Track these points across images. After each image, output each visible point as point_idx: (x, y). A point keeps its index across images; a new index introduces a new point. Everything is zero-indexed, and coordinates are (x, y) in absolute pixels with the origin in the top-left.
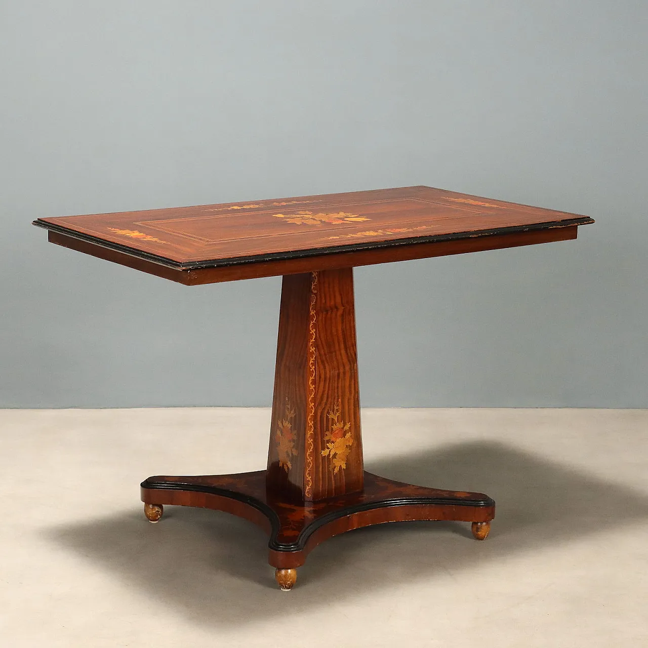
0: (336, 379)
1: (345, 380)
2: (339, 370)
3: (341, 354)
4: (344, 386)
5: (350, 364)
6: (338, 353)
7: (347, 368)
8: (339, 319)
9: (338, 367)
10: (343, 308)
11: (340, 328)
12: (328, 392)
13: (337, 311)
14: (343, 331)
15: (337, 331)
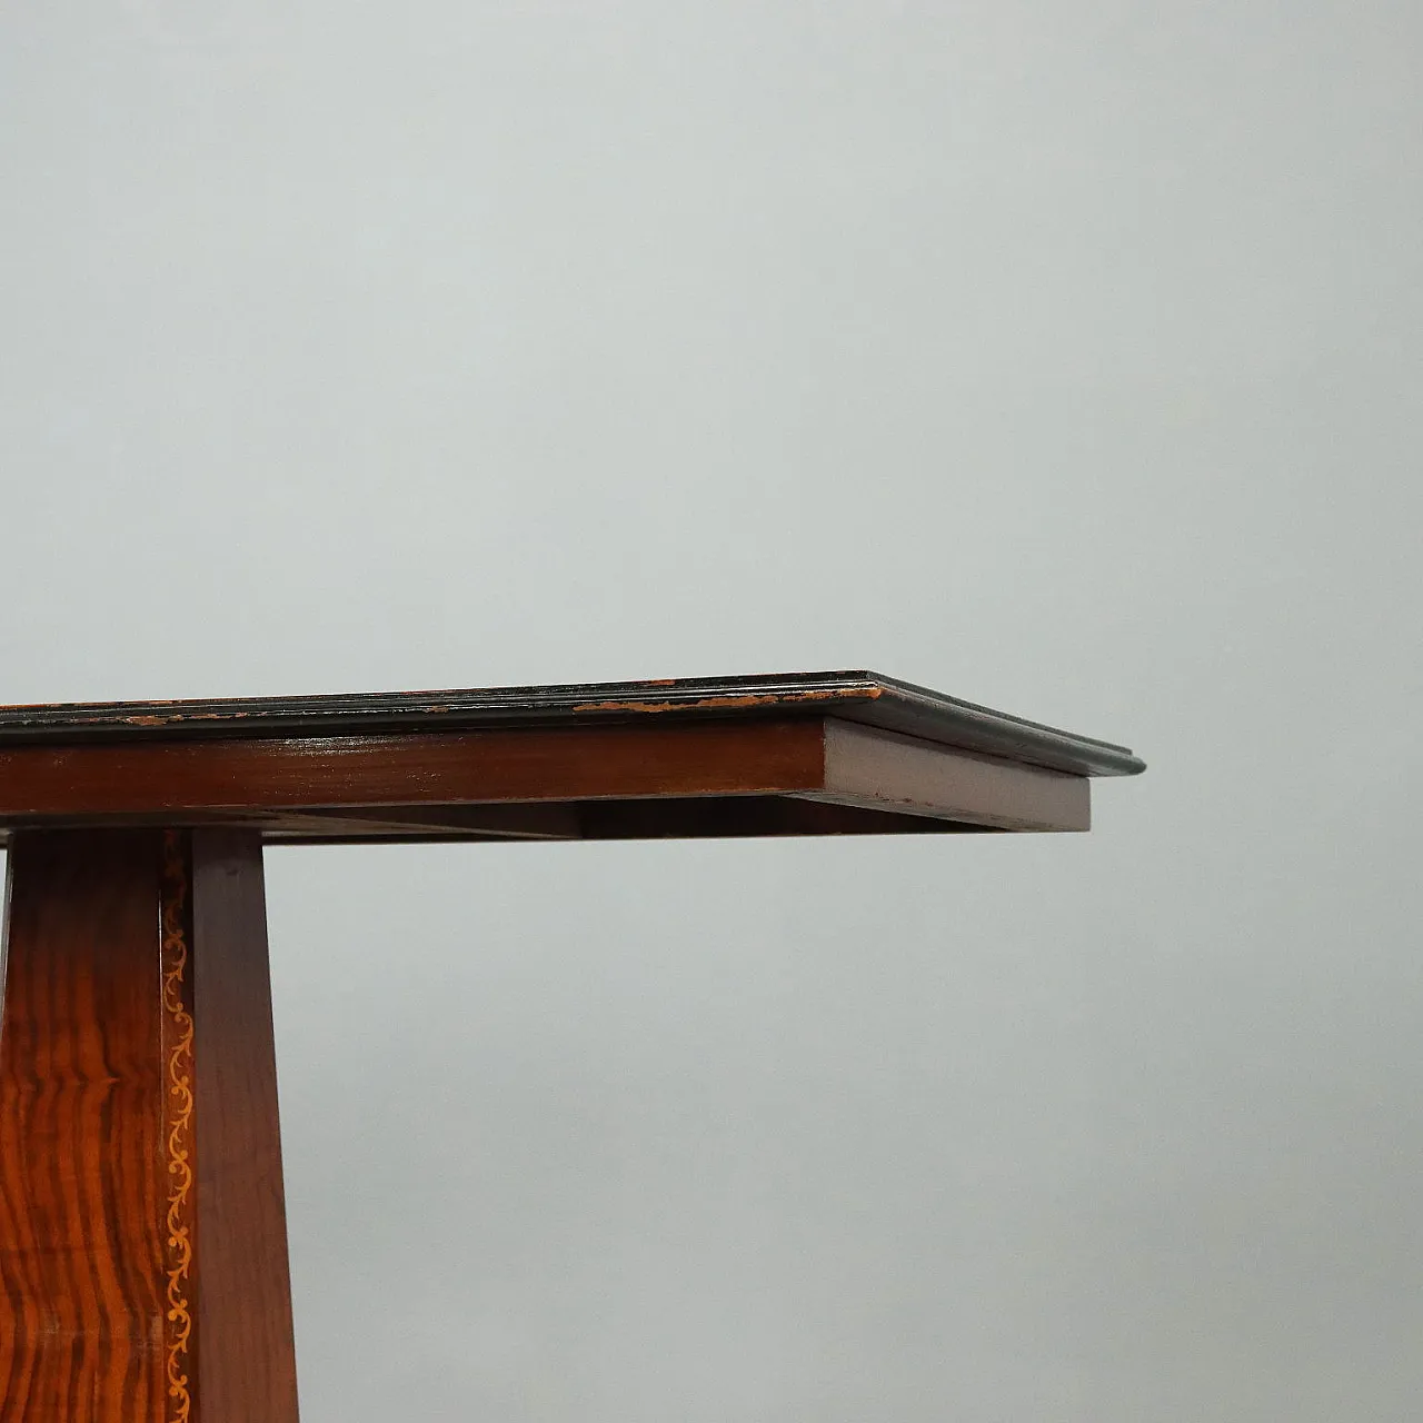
0: (67, 1362)
1: (104, 1373)
2: (81, 1328)
3: (93, 1268)
4: (102, 1400)
5: (135, 1315)
6: (79, 1257)
7: (120, 1328)
8: (92, 1121)
9: (79, 1317)
10: (112, 1080)
11: (92, 1156)
12: (28, 1405)
13: (83, 1090)
14: (107, 1178)
15: (79, 1168)
